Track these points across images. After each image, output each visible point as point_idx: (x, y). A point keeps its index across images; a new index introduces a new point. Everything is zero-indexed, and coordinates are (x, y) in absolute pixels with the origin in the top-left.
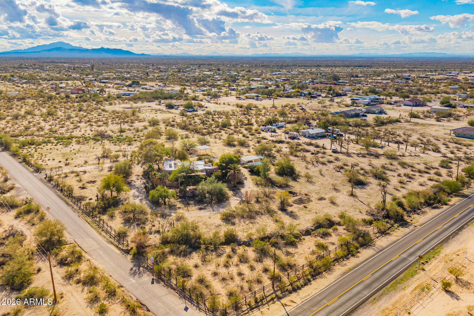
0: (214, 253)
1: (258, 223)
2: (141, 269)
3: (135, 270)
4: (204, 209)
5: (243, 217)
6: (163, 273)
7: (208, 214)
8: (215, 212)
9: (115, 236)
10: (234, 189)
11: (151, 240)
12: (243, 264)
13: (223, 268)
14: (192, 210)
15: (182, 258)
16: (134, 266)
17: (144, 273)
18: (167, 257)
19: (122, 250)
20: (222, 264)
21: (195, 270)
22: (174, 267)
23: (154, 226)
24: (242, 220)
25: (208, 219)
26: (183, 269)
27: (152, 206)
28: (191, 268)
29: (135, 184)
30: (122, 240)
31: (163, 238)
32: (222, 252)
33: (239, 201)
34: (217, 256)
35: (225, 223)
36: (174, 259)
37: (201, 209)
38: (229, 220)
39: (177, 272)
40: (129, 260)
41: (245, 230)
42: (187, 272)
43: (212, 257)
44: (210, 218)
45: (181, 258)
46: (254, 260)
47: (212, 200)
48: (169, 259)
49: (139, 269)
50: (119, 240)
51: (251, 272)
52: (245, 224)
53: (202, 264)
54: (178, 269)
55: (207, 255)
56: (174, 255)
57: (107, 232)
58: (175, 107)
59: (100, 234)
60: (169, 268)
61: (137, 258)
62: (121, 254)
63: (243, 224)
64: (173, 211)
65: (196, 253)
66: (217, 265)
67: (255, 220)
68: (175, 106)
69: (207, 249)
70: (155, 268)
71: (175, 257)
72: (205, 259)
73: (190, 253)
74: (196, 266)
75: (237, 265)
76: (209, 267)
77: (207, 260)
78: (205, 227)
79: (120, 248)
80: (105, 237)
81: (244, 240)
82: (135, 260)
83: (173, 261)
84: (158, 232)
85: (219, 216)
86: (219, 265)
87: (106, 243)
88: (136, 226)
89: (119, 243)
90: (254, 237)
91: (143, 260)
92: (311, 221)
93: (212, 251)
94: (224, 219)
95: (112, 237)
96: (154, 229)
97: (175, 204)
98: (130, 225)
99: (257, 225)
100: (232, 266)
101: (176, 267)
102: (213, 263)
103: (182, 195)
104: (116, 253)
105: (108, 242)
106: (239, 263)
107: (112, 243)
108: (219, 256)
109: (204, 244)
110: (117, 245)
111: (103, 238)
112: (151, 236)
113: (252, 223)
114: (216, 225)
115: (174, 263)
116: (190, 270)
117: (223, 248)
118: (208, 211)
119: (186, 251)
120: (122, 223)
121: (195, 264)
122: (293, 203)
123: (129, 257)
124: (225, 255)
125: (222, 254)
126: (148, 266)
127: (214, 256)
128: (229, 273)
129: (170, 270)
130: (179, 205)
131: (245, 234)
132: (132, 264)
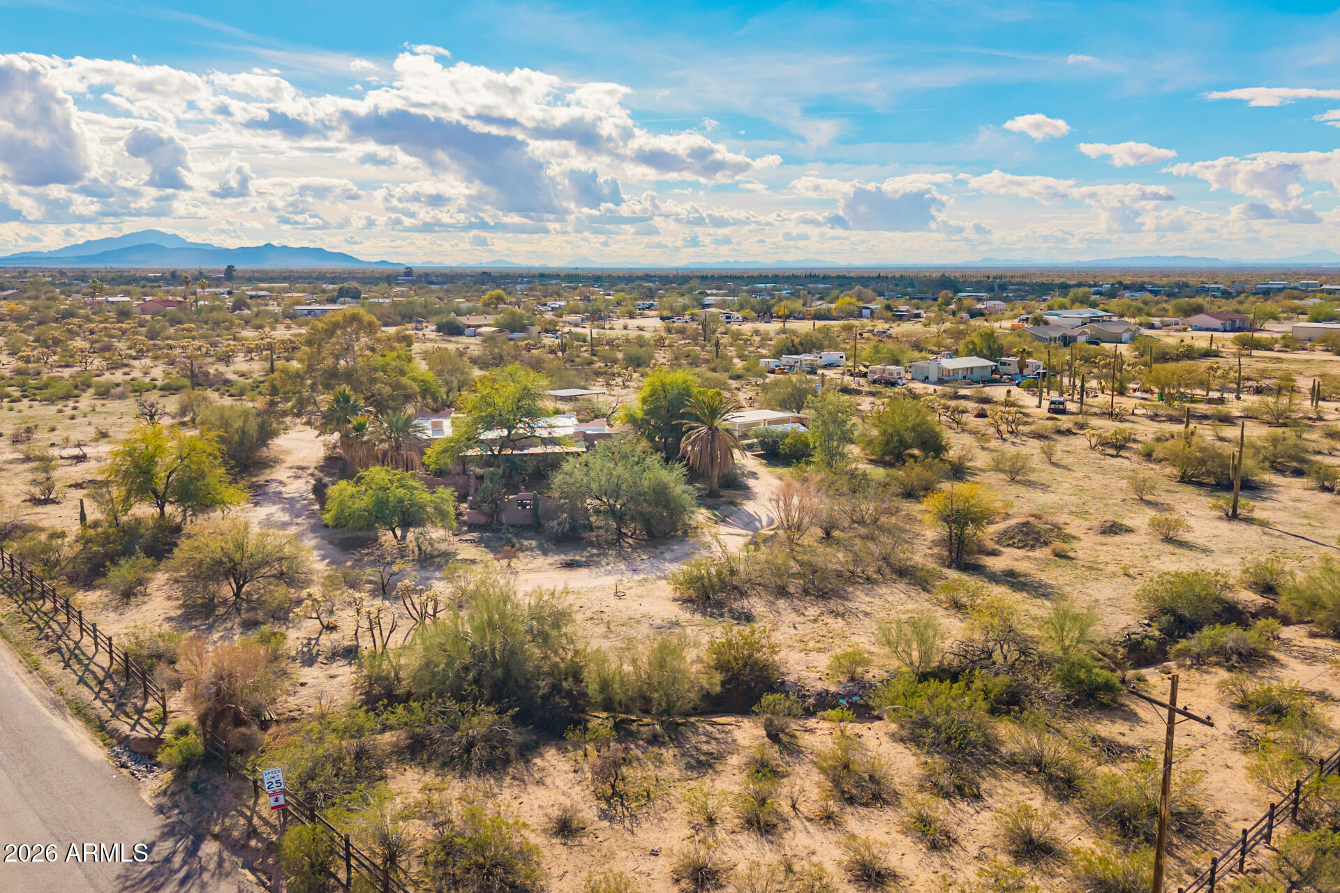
0: (668, 753)
1: (866, 614)
2: (210, 848)
3: (168, 860)
4: (586, 565)
5: (782, 592)
6: (342, 875)
7: (610, 581)
8: (642, 576)
9: (108, 675)
10: (710, 501)
11: (304, 691)
12: (863, 811)
13: (743, 838)
14: (530, 571)
15: (476, 784)
16: (169, 832)
17: (221, 871)
18: (383, 778)
19: (124, 741)
20: (729, 816)
21: (560, 850)
22: (418, 833)
23: (331, 628)
24: (782, 603)
25: (613, 602)
26: (481, 847)
27: (340, 556)
28: (535, 839)
29: (283, 489)
30: (139, 692)
31: (373, 680)
32: (712, 747)
33: (747, 539)
34: (689, 767)
35: (698, 617)
36: (426, 789)
37: (570, 565)
38: (720, 605)
39: (439, 864)
40: (145, 796)
41: (811, 644)
42: (508, 868)
43: (662, 774)
44: (619, 595)
45: (473, 781)
46: (921, 788)
47: (621, 535)
48: (393, 786)
49: (192, 852)
50: (123, 692)
51: (936, 860)
52: (802, 619)
53: (604, 815)
54: (449, 848)
55: (626, 761)
56: (424, 766)
57: (72, 657)
58: (467, 331)
59: (34, 667)
60: (384, 839)
61: (194, 786)
62: (109, 766)
63: (794, 617)
64: (438, 574)
65: (563, 750)
66: (701, 819)
67: (850, 605)
68: (469, 326)
69: (623, 731)
70: (296, 837)
71: (430, 778)
72: (620, 786)
73: (527, 752)
74: (566, 829)
75: (828, 818)
76: (648, 835)
77: (631, 790)
78: (602, 629)
79: (113, 734)
80: (50, 682)
81: (819, 686)
82: (181, 798)
83: (416, 795)
84: (350, 654)
85: (665, 589)
86: (711, 821)
87: (46, 712)
88: (238, 630)
89: (120, 707)
90: (874, 673)
91: (229, 797)
92: (1132, 604)
93: (654, 740)
94: (690, 600)
95: (89, 678)
96: (327, 641)
97: (452, 549)
98: (210, 628)
99: (866, 621)
100: (795, 823)
101: (430, 832)
102: (670, 808)
103: (482, 520)
104: (83, 760)
105: (56, 705)
106: (833, 806)
107: (80, 711)
108: (703, 765)
109: (608, 706)
110: (106, 714)
111: (40, 687)
112: (312, 675)
113: (836, 614)
114: (658, 622)
115: (427, 811)
116: (526, 854)
117: (714, 724)
118: (610, 573)
119: (504, 741)
120: (170, 619)
121: (556, 813)
122: (998, 542)
123: (154, 783)
124: (734, 760)
125: (720, 757)
126: (252, 832)
127: (672, 770)
128: (789, 869)
129: (391, 858)
130: (467, 551)
131: (823, 661)
132: (159, 820)
